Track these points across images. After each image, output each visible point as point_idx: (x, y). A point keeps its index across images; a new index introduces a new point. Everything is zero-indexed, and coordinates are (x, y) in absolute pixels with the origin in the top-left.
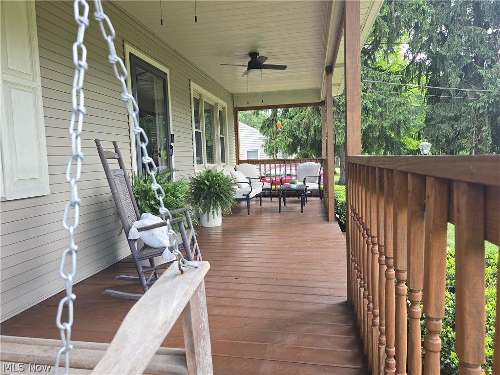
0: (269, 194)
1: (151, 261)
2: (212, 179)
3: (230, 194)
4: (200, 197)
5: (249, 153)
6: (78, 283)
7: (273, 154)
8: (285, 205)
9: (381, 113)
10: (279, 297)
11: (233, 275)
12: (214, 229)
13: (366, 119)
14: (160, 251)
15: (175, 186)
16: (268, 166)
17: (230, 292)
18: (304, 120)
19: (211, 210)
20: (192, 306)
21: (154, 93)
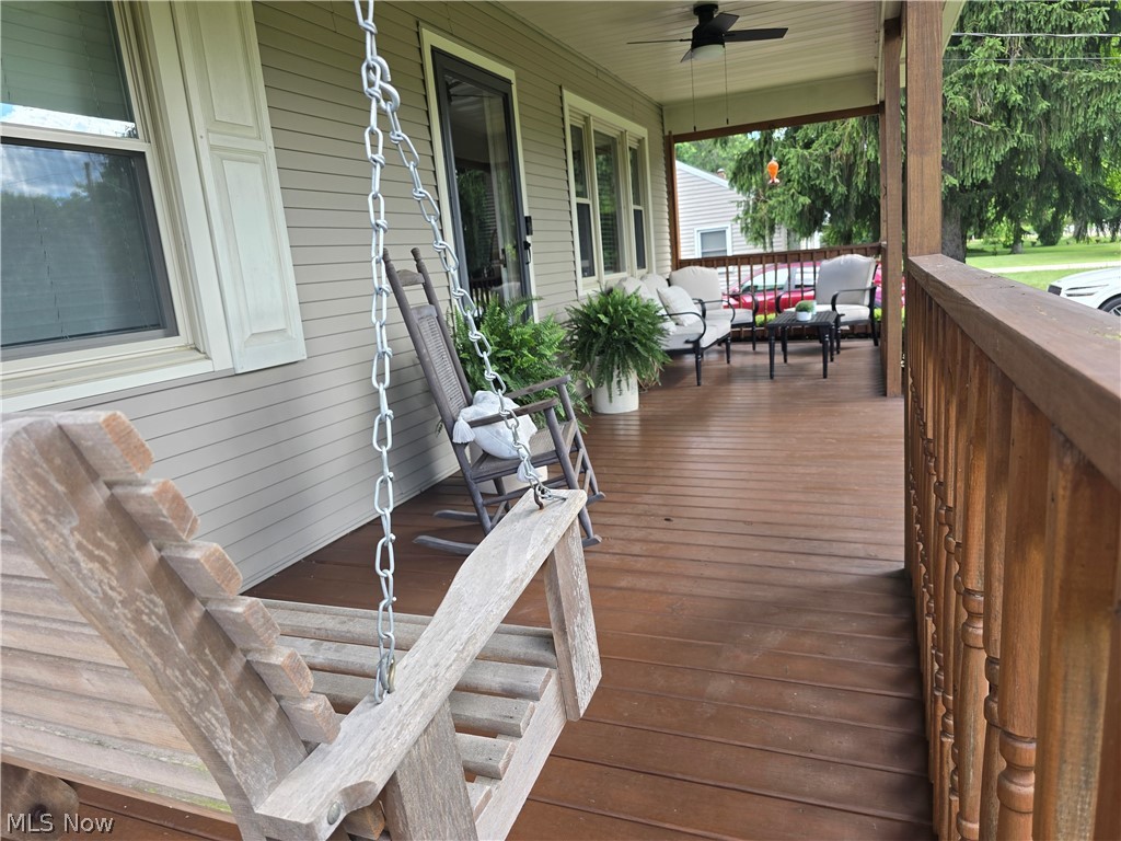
0: (749, 335)
1: (498, 483)
2: (616, 310)
3: (656, 343)
4: (590, 350)
5: (706, 237)
6: (368, 523)
7: (763, 237)
8: (785, 361)
9: (1047, 115)
10: (755, 558)
11: (660, 513)
12: (622, 418)
13: (1005, 132)
14: (513, 466)
15: (537, 334)
16: (746, 269)
17: (653, 546)
18: (840, 149)
19: (615, 377)
20: (559, 559)
21: (484, 120)
